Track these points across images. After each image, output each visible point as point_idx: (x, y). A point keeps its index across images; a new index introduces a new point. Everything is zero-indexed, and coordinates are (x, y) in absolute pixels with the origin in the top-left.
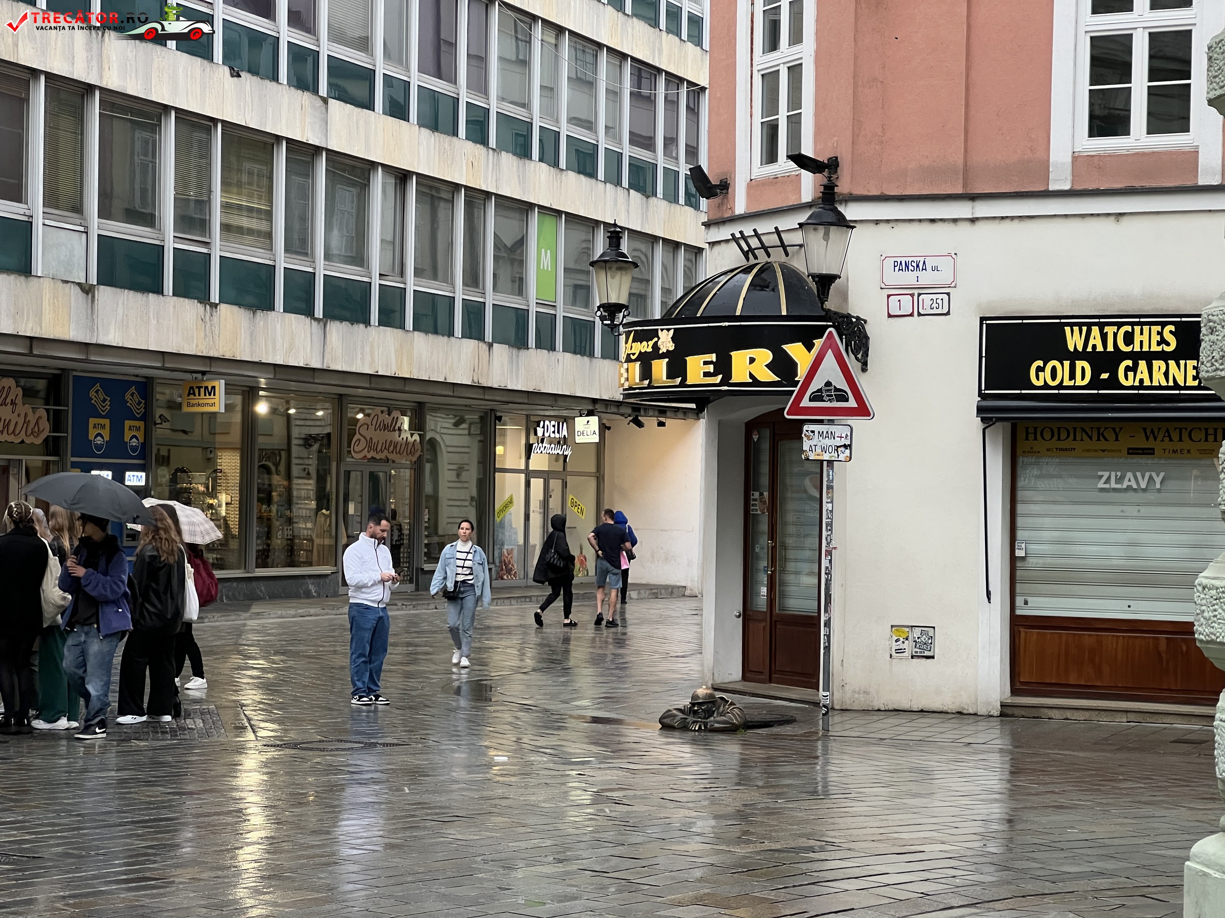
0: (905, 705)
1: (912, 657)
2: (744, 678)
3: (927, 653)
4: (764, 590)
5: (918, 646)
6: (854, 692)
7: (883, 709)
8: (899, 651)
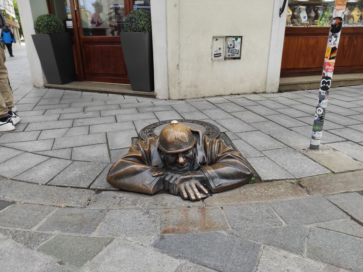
0: (221, 92)
1: (225, 59)
3: (236, 56)
4: (70, 23)
6: (187, 86)
8: (217, 55)
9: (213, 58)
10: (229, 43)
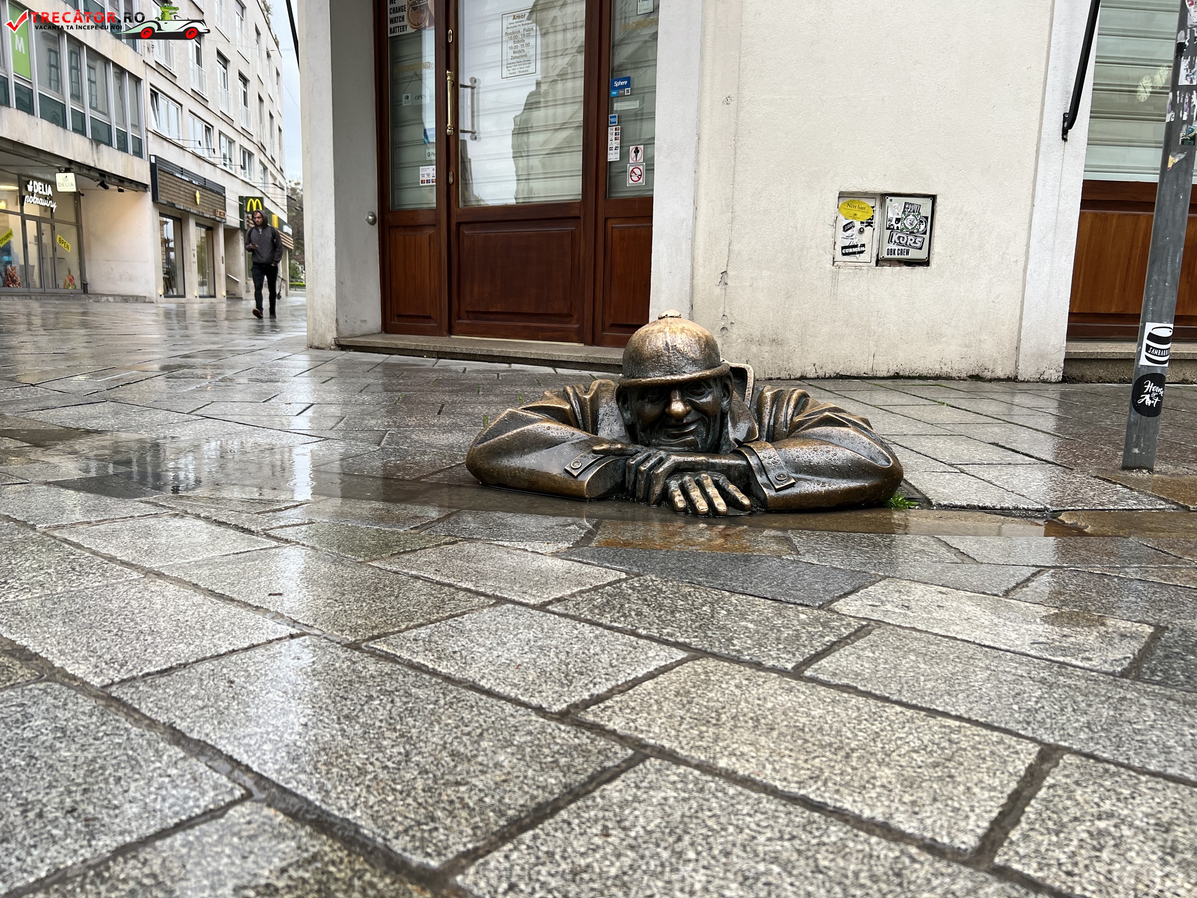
0: (861, 366)
1: (879, 262)
2: (387, 327)
3: (914, 254)
4: (429, 173)
5: (895, 238)
6: (750, 341)
7: (812, 375)
8: (850, 250)
9: (839, 257)
10: (890, 215)
